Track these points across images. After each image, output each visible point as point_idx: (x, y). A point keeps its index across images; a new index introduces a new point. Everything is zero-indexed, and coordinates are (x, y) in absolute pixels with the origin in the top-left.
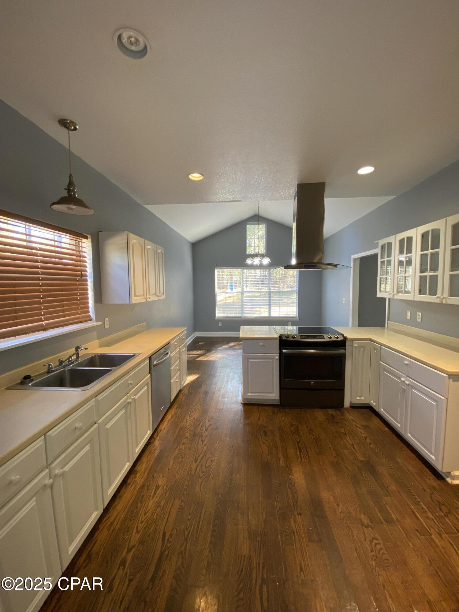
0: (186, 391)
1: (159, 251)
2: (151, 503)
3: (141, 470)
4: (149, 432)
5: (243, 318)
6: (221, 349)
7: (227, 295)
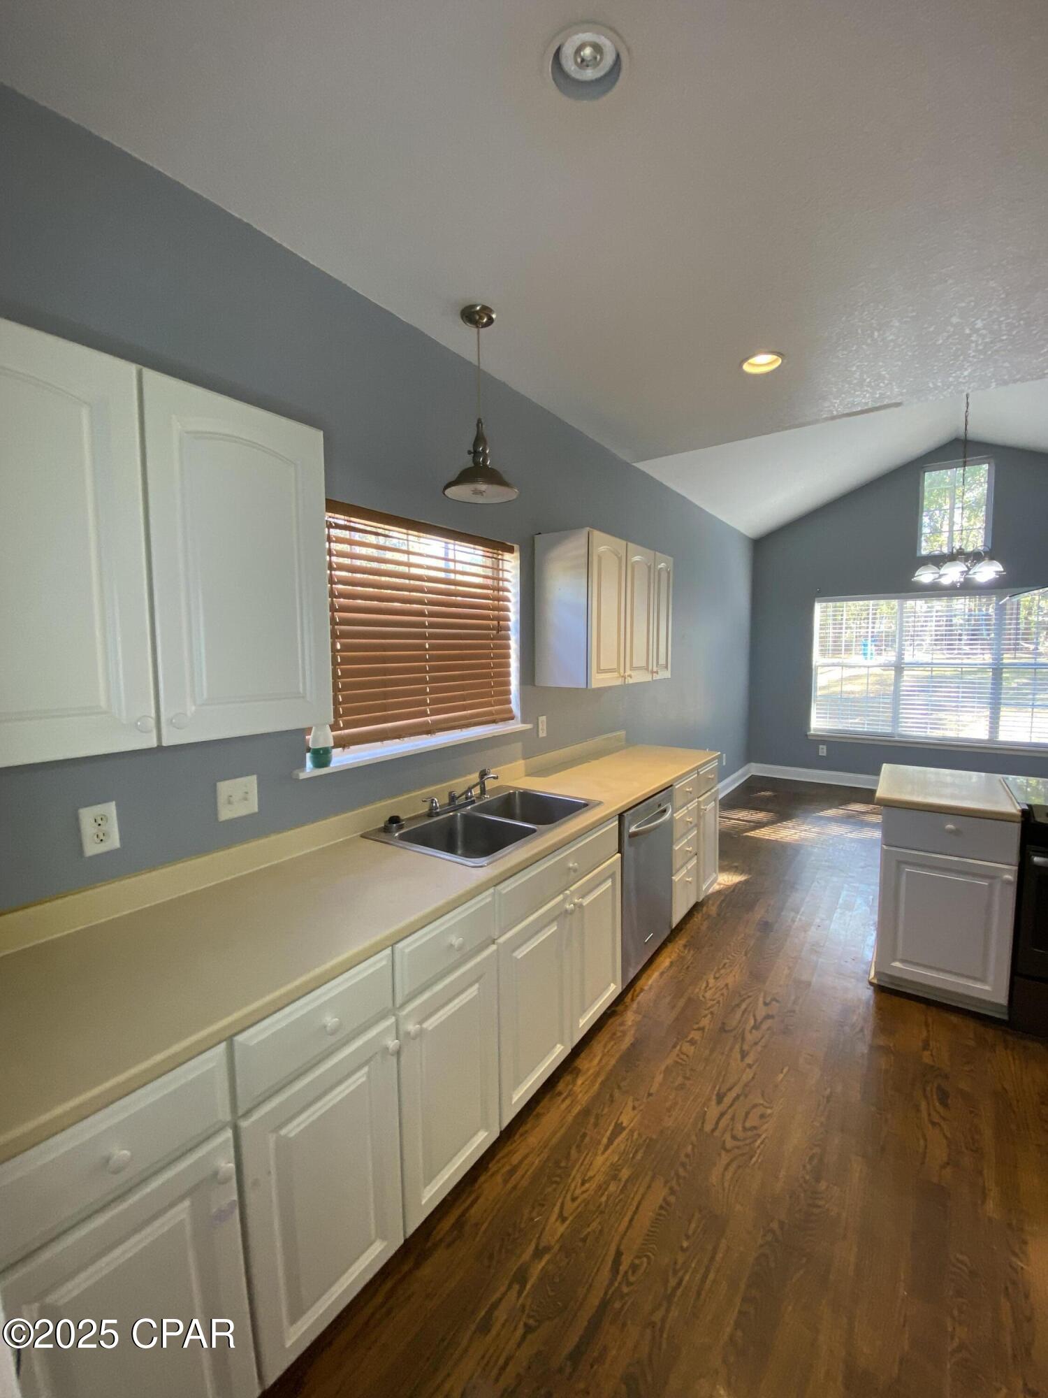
0: (713, 910)
1: (662, 565)
2: (600, 1162)
3: (588, 1070)
4: (613, 987)
5: (897, 738)
6: (821, 818)
7: (848, 672)
